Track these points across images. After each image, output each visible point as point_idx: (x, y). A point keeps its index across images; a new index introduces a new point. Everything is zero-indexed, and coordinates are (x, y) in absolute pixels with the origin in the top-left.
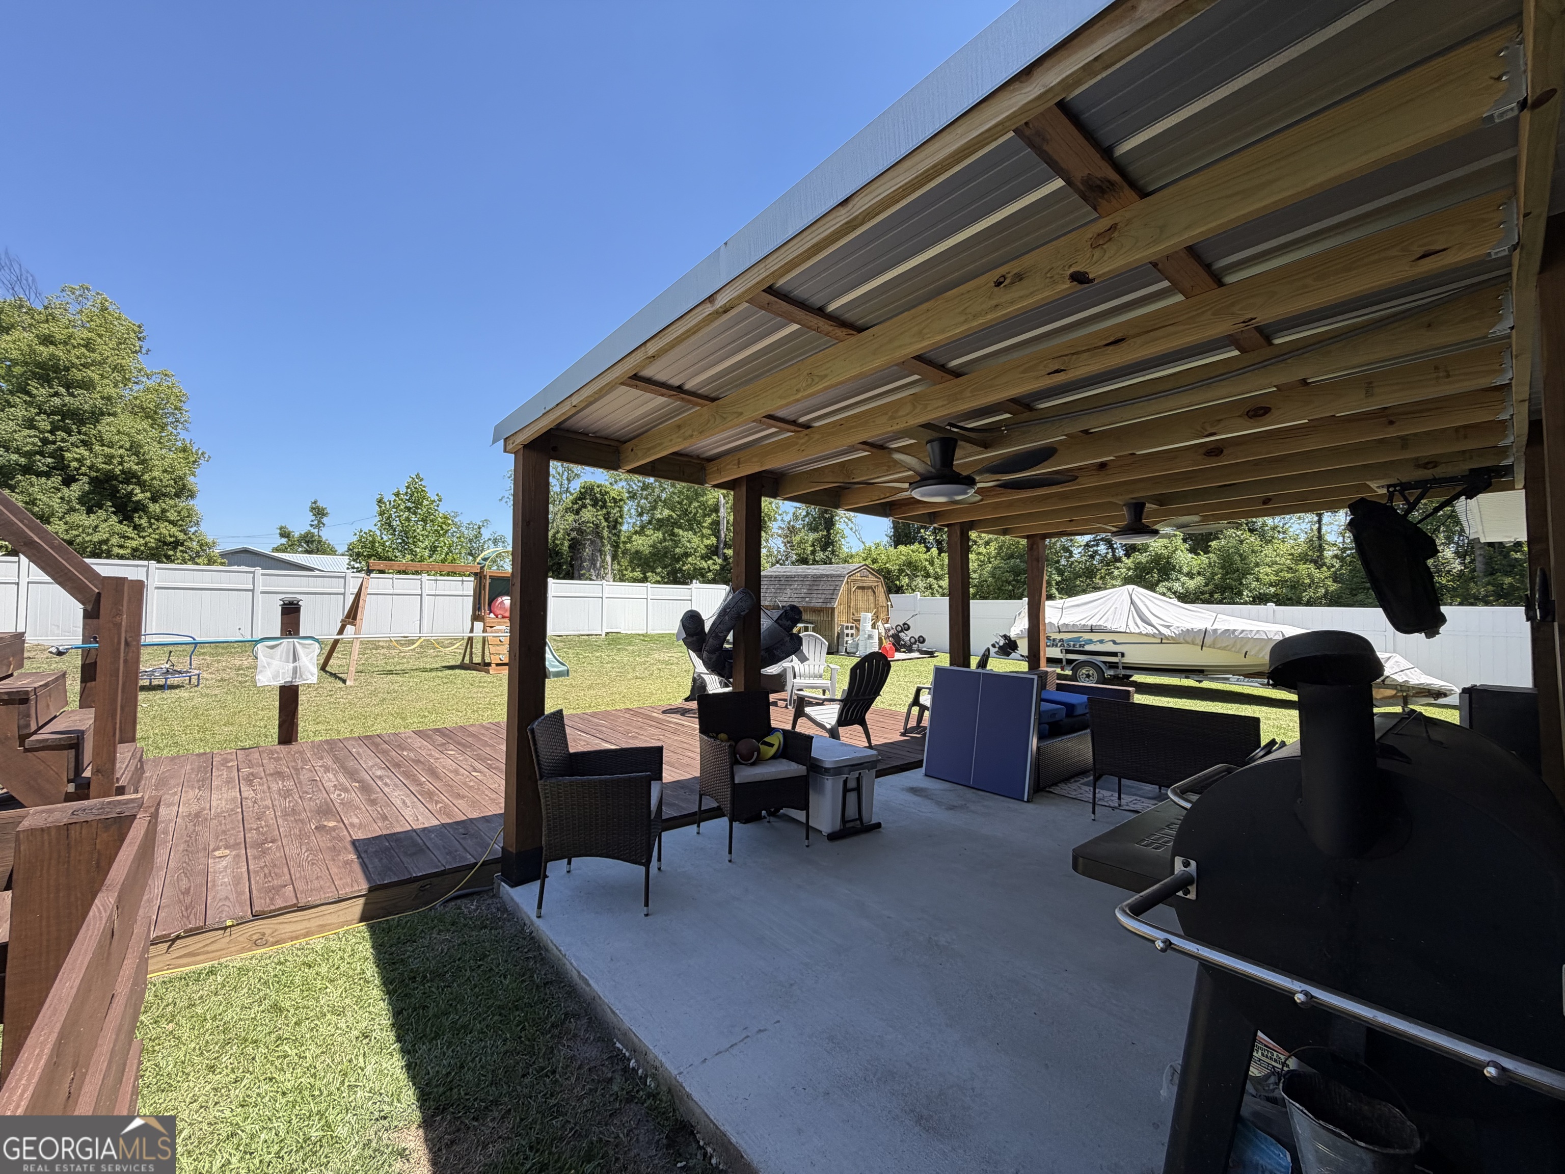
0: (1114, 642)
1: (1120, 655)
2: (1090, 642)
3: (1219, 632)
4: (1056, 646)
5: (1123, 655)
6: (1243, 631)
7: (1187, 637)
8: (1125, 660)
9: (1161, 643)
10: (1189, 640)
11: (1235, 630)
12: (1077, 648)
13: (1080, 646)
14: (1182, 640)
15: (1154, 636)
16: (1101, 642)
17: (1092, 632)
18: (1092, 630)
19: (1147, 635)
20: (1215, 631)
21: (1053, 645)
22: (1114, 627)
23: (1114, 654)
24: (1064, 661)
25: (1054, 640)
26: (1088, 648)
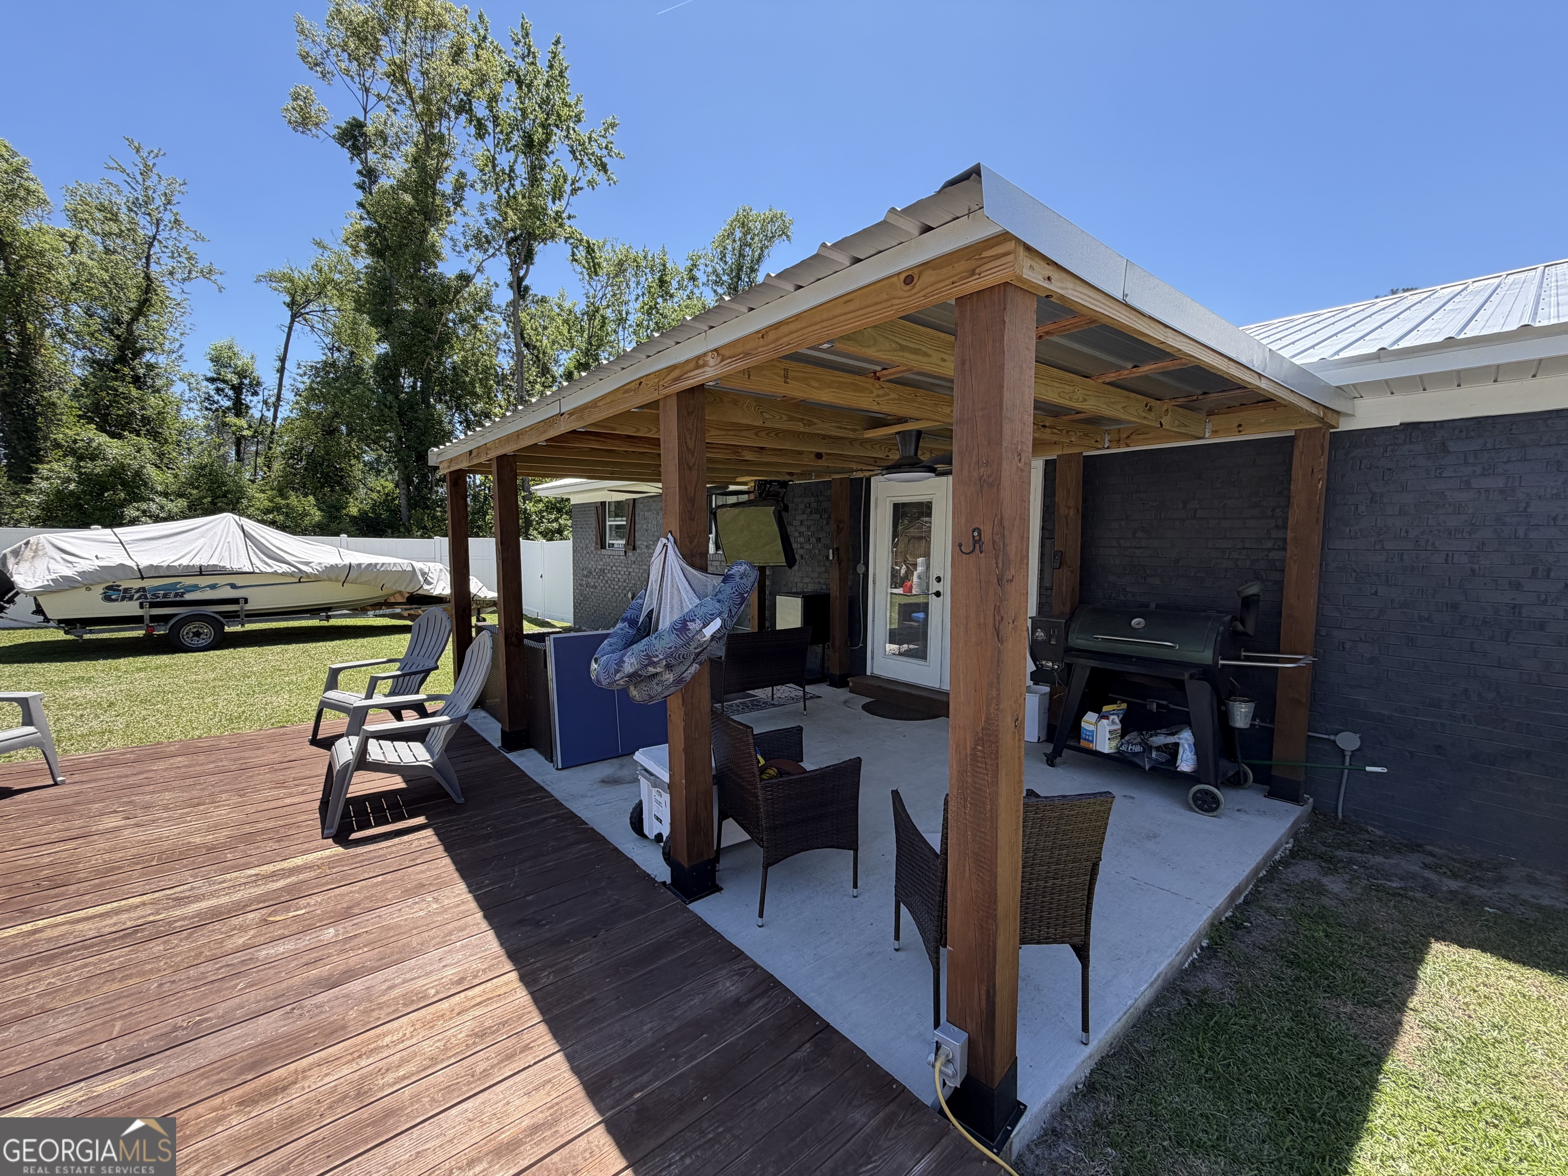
0: (233, 586)
1: (242, 601)
2: (195, 588)
3: (363, 566)
4: (131, 598)
5: (246, 601)
6: (383, 564)
7: (332, 574)
8: (248, 607)
9: (300, 582)
10: (333, 577)
11: (377, 564)
12: (171, 598)
13: (176, 595)
14: (325, 577)
15: (292, 575)
16: (213, 587)
17: (201, 574)
18: (201, 571)
19: (284, 574)
20: (359, 565)
21: (123, 599)
22: (236, 566)
23: (235, 601)
24: (147, 618)
25: (126, 590)
26: (188, 597)
